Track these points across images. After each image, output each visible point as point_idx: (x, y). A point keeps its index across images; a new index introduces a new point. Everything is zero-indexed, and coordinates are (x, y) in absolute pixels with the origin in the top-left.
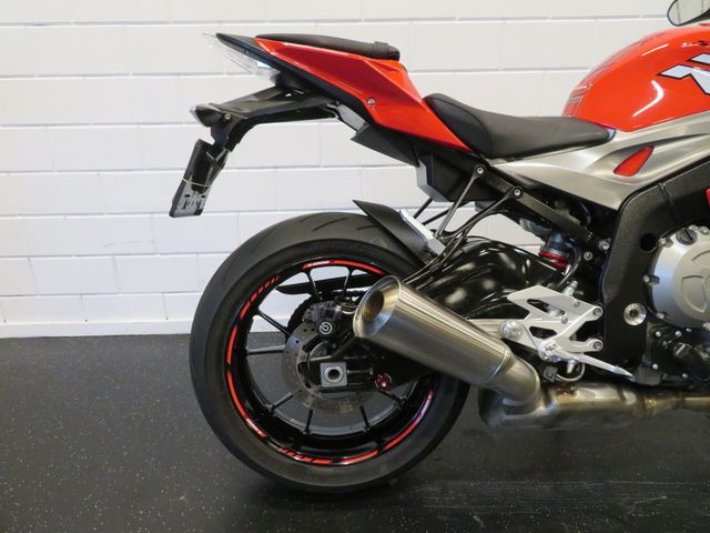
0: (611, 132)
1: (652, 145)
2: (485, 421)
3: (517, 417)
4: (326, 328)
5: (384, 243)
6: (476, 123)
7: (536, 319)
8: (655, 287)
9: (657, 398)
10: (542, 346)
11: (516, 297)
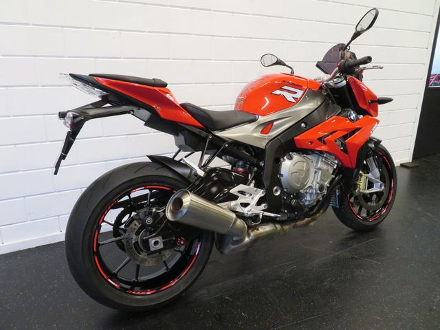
0: (257, 116)
1: (272, 122)
2: (222, 253)
3: (238, 245)
4: (149, 221)
5: (170, 175)
6: (207, 116)
7: (242, 199)
8: (282, 179)
9: (287, 225)
10: (245, 211)
11: (234, 191)
